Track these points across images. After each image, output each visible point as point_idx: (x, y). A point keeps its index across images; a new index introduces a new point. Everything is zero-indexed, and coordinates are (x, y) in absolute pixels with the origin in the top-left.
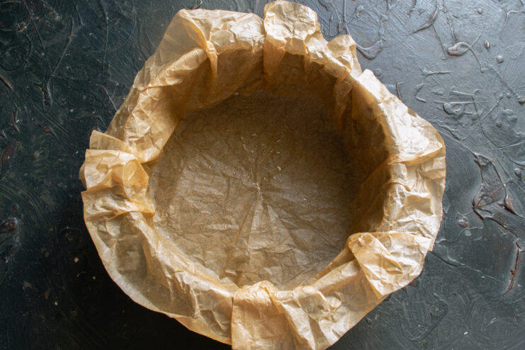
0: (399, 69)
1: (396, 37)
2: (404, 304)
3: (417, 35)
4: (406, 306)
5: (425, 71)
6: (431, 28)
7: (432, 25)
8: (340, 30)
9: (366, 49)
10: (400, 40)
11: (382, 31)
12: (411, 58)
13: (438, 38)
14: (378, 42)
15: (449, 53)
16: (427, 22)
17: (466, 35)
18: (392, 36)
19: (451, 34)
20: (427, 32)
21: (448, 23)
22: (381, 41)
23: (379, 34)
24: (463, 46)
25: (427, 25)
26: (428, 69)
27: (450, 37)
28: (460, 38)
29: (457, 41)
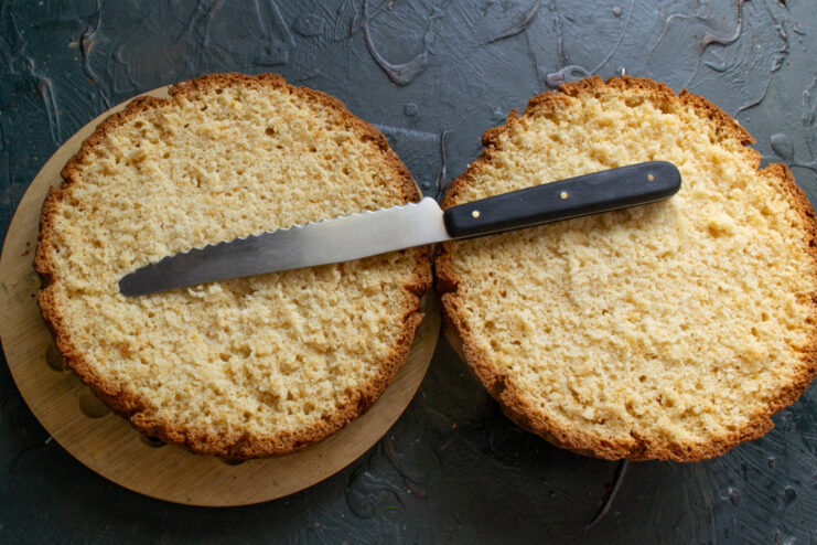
0: (451, 106)
1: (454, 49)
2: (397, 527)
3: (494, 48)
4: (401, 530)
5: (498, 112)
6: (521, 36)
7: (523, 30)
8: (354, 30)
9: (395, 67)
10: (460, 55)
11: (429, 37)
12: (476, 88)
13: (532, 55)
14: (420, 56)
15: (546, 84)
16: (514, 25)
17: (585, 53)
18: (447, 47)
19: (557, 49)
20: (514, 43)
21: (554, 30)
22: (425, 55)
23: (424, 42)
24: (575, 72)
25: (515, 31)
26: (504, 110)
27: (554, 56)
28: (572, 58)
29: (565, 63)
